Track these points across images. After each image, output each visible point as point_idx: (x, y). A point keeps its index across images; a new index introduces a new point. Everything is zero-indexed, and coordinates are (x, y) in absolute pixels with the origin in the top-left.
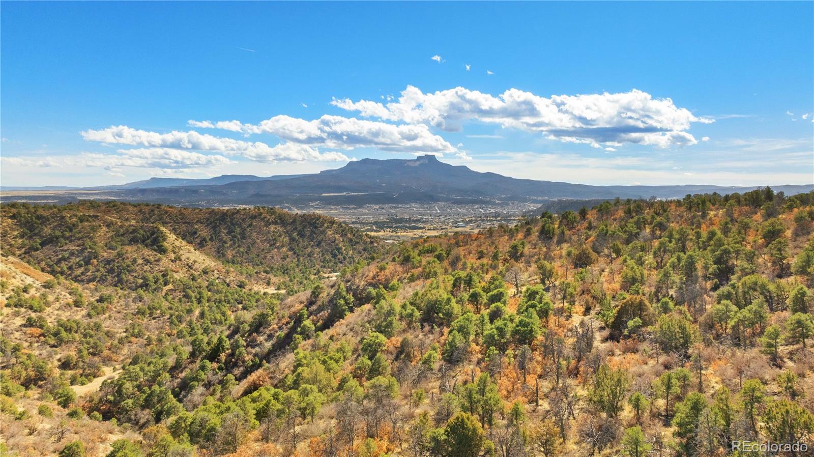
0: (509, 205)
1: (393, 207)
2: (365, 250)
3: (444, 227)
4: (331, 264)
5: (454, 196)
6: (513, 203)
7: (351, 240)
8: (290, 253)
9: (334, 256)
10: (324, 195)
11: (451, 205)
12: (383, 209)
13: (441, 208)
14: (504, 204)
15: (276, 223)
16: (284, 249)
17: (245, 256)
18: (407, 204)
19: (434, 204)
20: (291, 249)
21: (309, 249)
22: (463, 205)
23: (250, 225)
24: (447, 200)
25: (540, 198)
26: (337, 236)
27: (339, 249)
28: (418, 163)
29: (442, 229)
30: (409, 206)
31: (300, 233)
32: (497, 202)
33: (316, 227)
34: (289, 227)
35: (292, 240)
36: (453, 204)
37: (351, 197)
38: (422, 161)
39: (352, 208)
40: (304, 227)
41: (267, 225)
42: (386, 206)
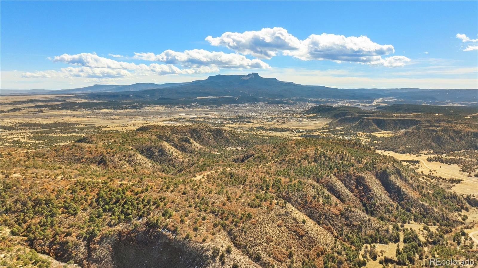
0: (297, 104)
1: (236, 106)
2: (236, 139)
3: (262, 122)
4: (227, 145)
5: (268, 99)
7: (232, 136)
8: (215, 141)
9: (228, 142)
10: (198, 98)
11: (266, 105)
12: (231, 107)
13: (261, 107)
15: (209, 131)
16: (213, 140)
17: (203, 142)
18: (243, 104)
19: (258, 104)
20: (215, 140)
21: (220, 140)
22: (273, 105)
23: (202, 132)
24: (264, 101)
25: (315, 100)
26: (227, 135)
27: (229, 140)
28: (248, 78)
29: (261, 123)
30: (244, 105)
31: (216, 135)
32: (291, 102)
33: (221, 132)
34: (213, 133)
35: (214, 137)
36: (268, 103)
37: (213, 99)
38: (250, 77)
39: (215, 107)
40: (217, 132)
41: (206, 132)
42: (233, 105)
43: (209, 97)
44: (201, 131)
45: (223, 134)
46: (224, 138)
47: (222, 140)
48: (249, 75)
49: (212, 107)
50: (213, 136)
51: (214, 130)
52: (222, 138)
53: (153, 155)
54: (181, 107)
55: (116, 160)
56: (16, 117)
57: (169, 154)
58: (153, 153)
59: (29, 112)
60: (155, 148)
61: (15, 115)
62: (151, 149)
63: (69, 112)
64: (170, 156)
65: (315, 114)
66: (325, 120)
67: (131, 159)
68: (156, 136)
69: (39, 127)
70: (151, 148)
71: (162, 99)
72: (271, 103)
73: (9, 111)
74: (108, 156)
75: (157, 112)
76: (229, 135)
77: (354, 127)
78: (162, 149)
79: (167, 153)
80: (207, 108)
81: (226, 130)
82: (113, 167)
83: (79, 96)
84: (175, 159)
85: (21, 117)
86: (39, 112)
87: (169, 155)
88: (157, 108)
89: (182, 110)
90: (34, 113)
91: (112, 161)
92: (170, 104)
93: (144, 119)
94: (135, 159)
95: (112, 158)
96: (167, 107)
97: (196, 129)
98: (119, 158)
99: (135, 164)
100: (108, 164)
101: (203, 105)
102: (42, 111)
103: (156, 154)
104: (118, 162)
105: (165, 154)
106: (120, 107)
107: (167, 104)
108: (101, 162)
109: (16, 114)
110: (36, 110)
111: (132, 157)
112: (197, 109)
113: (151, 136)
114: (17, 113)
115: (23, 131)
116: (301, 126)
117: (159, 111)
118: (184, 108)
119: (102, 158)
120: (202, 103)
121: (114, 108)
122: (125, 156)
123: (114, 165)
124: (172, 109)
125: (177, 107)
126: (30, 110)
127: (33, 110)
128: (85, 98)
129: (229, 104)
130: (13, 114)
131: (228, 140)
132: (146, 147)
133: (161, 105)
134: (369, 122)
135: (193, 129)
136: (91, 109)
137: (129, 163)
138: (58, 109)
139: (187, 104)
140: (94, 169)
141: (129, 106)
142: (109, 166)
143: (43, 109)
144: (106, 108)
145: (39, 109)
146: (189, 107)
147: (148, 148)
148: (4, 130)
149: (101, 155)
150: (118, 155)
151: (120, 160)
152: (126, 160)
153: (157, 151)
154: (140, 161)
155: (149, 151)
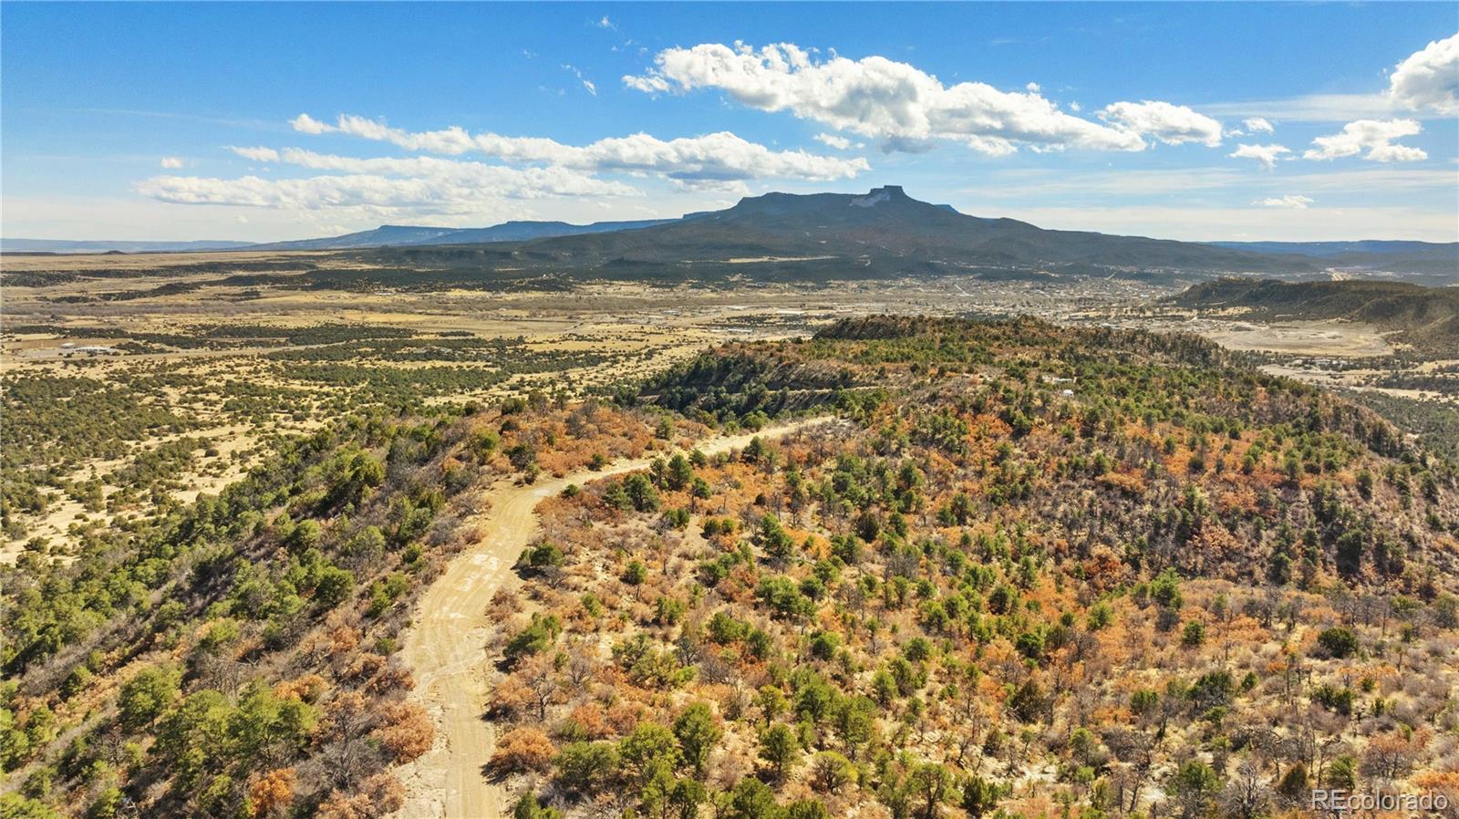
1: (880, 284)
6: (1083, 278)
10: (732, 261)
12: (866, 289)
14: (1068, 281)
18: (896, 279)
28: (872, 201)
30: (902, 283)
32: (1053, 275)
37: (783, 266)
38: (879, 198)
39: (814, 289)
42: (869, 282)
43: (766, 259)
48: (874, 192)
49: (806, 288)
54: (702, 287)
56: (183, 309)
59: (218, 297)
61: (177, 306)
63: (344, 297)
65: (1248, 309)
69: (283, 340)
71: (621, 262)
72: (991, 277)
73: (155, 293)
75: (634, 301)
80: (788, 290)
83: (349, 256)
85: (196, 310)
86: (248, 295)
88: (623, 289)
89: (713, 295)
90: (235, 298)
92: (658, 276)
93: (625, 321)
96: (654, 286)
101: (769, 279)
102: (257, 295)
106: (506, 285)
107: (648, 277)
109: (181, 302)
110: (237, 290)
112: (760, 293)
114: (180, 299)
115: (234, 351)
117: (637, 297)
118: (713, 291)
120: (763, 276)
121: (487, 288)
124: (679, 293)
125: (691, 287)
126: (217, 289)
127: (226, 289)
128: (367, 260)
129: (852, 279)
130: (170, 302)
136: (412, 289)
138: (305, 289)
139: (713, 276)
141: (533, 283)
143: (258, 288)
144: (461, 287)
145: (248, 289)
146: (728, 288)
148: (168, 348)
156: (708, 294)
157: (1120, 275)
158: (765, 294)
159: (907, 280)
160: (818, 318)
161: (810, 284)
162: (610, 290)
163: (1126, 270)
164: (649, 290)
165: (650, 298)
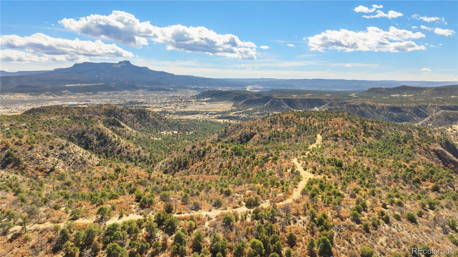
3: (160, 106)
5: (146, 86)
6: (180, 90)
8: (141, 125)
10: (66, 85)
11: (147, 92)
12: (110, 94)
13: (143, 93)
14: (175, 91)
16: (138, 123)
18: (121, 91)
19: (138, 91)
20: (141, 123)
21: (147, 123)
22: (155, 92)
24: (144, 88)
28: (120, 66)
29: (160, 108)
30: (123, 92)
31: (140, 116)
32: (171, 89)
33: (145, 114)
34: (135, 114)
35: (139, 119)
36: (148, 90)
37: (84, 87)
38: (122, 64)
39: (91, 95)
40: (141, 114)
41: (128, 114)
42: (111, 92)
43: (79, 85)
44: (121, 113)
45: (148, 116)
46: (150, 120)
47: (150, 123)
48: (120, 63)
49: (88, 95)
50: (137, 118)
51: (136, 112)
52: (149, 121)
53: (91, 145)
54: (50, 95)
55: (38, 156)
57: (115, 141)
58: (90, 141)
60: (91, 133)
62: (85, 135)
64: (118, 145)
65: (210, 98)
66: (225, 103)
67: (65, 152)
68: (69, 118)
70: (84, 133)
71: (21, 86)
72: (151, 90)
74: (19, 149)
75: (20, 100)
76: (155, 116)
77: (266, 108)
78: (102, 134)
79: (111, 140)
80: (81, 95)
81: (150, 111)
82: (37, 169)
84: (126, 148)
87: (116, 143)
88: (18, 96)
89: (53, 98)
91: (32, 159)
92: (34, 91)
93: (7, 108)
94: (72, 151)
95: (29, 152)
96: (31, 95)
97: (114, 110)
98: (43, 152)
99: (74, 160)
100: (25, 166)
101: (76, 92)
103: (95, 142)
104: (43, 159)
105: (109, 142)
107: (30, 92)
108: (8, 162)
111: (66, 148)
112: (71, 97)
113: (63, 118)
116: (209, 109)
117: (22, 99)
118: (53, 96)
119: (8, 155)
120: (74, 91)
122: (52, 148)
123: (36, 166)
124: (39, 97)
125: (46, 95)
129: (106, 91)
131: (156, 124)
132: (74, 131)
133: (22, 93)
134: (280, 101)
135: (110, 110)
137: (64, 160)
139: (56, 91)
140: (11, 177)
142: (28, 168)
146: (60, 95)
147: (79, 134)
149: (4, 149)
150: (40, 147)
151: (47, 156)
152: (57, 154)
153: (95, 138)
154: (81, 155)
155: (82, 139)
156: (51, 97)
157: (191, 89)
158: (73, 97)
159: (125, 91)
160: (82, 105)
161: (91, 93)
162: (12, 97)
163: (193, 87)
164: (28, 96)
165: (26, 99)
